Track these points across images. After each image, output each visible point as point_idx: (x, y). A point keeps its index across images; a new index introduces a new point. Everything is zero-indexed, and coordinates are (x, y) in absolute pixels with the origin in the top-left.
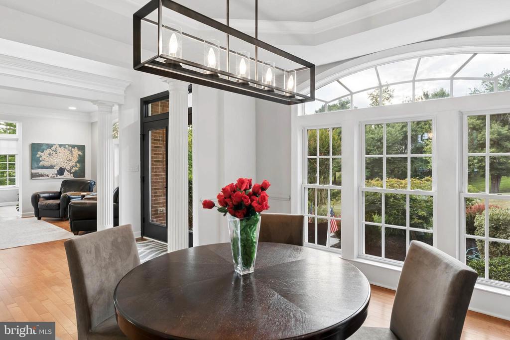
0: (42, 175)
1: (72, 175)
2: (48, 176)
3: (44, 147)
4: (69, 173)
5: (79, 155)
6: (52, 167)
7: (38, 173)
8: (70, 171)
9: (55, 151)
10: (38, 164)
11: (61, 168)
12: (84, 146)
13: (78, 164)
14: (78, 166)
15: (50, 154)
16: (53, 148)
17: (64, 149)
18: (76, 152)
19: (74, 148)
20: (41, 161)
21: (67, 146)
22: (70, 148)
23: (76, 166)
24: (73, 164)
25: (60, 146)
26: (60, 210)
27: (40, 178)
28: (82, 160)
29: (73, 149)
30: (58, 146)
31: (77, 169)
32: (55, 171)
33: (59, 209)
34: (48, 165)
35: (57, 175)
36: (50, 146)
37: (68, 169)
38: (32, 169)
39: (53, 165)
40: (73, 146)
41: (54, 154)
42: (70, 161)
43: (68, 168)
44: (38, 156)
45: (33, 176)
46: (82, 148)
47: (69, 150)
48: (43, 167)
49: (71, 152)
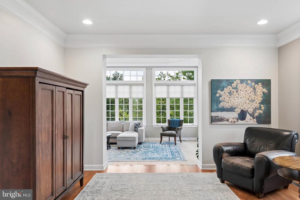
0: (221, 120)
1: (255, 120)
2: (228, 120)
3: (224, 84)
4: (251, 118)
5: (263, 93)
6: (232, 109)
7: (218, 117)
8: (252, 115)
9: (236, 88)
10: (217, 106)
11: (242, 111)
12: (270, 80)
13: (262, 106)
14: (263, 108)
15: (230, 93)
16: (234, 85)
17: (246, 85)
18: (260, 89)
19: (258, 84)
20: (220, 102)
21: (249, 82)
22: (253, 84)
23: (260, 108)
24: (256, 105)
25: (242, 81)
26: (254, 179)
27: (220, 123)
28: (267, 100)
29: (256, 85)
30: (239, 82)
31: (261, 112)
32: (235, 115)
33: (253, 177)
34: (229, 107)
35: (237, 119)
36: (230, 82)
37: (250, 113)
38: (212, 111)
39: (234, 106)
40: (257, 82)
41: (235, 93)
42: (253, 101)
43: (251, 110)
44: (218, 95)
45: (213, 120)
46: (267, 83)
47: (251, 87)
48: (223, 110)
49: (255, 89)
